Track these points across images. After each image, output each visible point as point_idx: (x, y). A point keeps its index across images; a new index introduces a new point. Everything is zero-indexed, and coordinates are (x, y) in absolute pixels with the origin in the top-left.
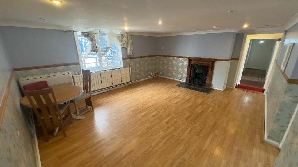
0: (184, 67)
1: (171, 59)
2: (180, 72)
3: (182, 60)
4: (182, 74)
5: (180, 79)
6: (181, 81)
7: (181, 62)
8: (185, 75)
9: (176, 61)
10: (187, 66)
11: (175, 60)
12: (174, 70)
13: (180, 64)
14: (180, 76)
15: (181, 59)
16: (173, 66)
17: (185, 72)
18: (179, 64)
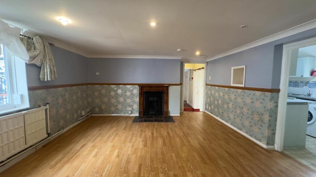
0: (133, 96)
1: (114, 88)
2: (130, 103)
3: (129, 88)
4: (133, 106)
5: (130, 112)
6: (131, 115)
7: (129, 91)
8: (136, 107)
9: (122, 90)
10: (138, 94)
11: (119, 88)
12: (120, 102)
13: (128, 94)
14: (130, 109)
15: (128, 86)
16: (117, 97)
17: (136, 103)
18: (126, 93)
